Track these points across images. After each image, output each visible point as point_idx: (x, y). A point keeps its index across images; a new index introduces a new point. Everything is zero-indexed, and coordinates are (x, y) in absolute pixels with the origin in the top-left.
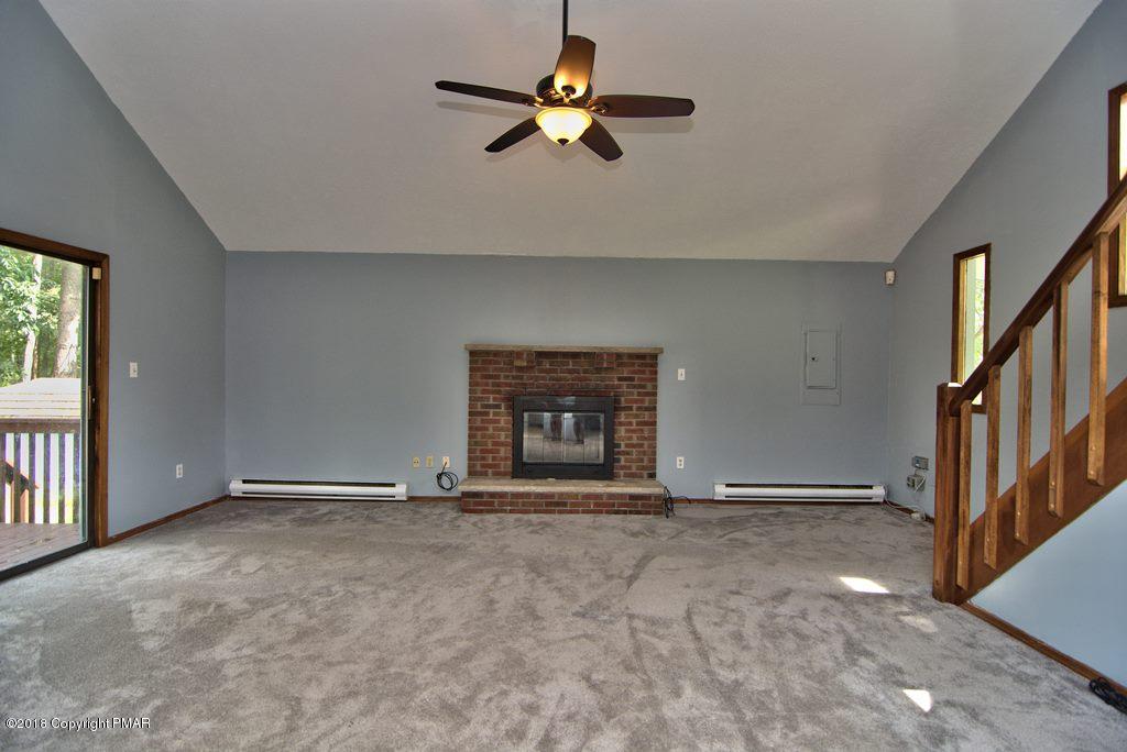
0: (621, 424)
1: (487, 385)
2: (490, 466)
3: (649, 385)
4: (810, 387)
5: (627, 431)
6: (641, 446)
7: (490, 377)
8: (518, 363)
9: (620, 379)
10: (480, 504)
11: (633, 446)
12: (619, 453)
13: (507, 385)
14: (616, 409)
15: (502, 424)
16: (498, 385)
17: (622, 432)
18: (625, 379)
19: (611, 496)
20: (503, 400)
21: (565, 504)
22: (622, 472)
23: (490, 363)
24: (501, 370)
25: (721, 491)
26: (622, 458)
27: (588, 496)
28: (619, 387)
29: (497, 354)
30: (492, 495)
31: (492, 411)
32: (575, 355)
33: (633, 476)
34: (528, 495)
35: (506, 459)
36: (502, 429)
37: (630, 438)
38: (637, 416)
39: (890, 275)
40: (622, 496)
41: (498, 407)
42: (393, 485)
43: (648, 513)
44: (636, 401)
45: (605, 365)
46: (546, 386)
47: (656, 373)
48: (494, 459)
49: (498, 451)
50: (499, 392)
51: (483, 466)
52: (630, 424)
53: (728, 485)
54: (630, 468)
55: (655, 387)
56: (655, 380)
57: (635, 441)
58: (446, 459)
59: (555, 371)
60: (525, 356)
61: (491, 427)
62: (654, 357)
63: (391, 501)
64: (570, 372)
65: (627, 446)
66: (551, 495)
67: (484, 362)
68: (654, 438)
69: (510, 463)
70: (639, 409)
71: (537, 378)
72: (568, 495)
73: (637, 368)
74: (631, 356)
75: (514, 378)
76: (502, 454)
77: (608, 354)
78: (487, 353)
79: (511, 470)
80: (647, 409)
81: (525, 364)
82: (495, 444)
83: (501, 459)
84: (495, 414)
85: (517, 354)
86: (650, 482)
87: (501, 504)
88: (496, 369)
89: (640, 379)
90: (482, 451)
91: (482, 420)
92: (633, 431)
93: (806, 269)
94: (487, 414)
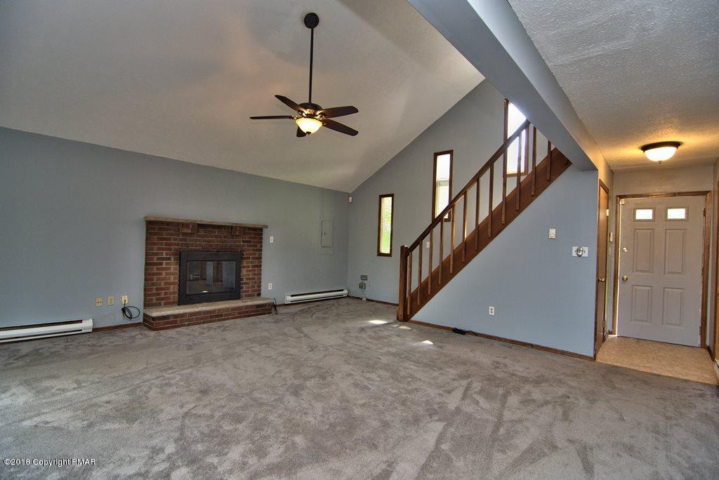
0: (244, 267)
1: (161, 244)
2: (162, 299)
3: (258, 245)
4: (323, 247)
5: (247, 271)
6: (254, 279)
7: (165, 239)
8: (186, 231)
9: (244, 242)
10: (167, 323)
11: (250, 279)
12: (242, 284)
13: (175, 244)
14: (242, 259)
15: (172, 270)
16: (170, 245)
17: (244, 272)
18: (247, 242)
19: (247, 307)
20: (174, 254)
21: (221, 315)
22: (244, 294)
23: (164, 230)
24: (172, 234)
25: (289, 299)
26: (244, 286)
27: (234, 309)
28: (243, 246)
29: (168, 224)
30: (175, 316)
31: (164, 262)
32: (220, 227)
33: (249, 296)
34: (199, 313)
35: (174, 293)
36: (172, 274)
37: (248, 275)
38: (252, 262)
39: (350, 198)
40: (252, 306)
41: (169, 259)
42: (80, 321)
43: (264, 314)
44: (251, 254)
45: (237, 234)
46: (202, 246)
47: (262, 238)
48: (166, 294)
49: (168, 289)
50: (170, 249)
51: (157, 299)
52: (249, 267)
53: (292, 296)
54: (248, 291)
55: (261, 246)
56: (261, 242)
57: (251, 277)
58: (125, 298)
59: (207, 236)
60: (191, 227)
61: (164, 272)
62: (261, 230)
63: (79, 334)
64: (216, 237)
65: (247, 279)
66: (214, 311)
67: (160, 229)
68: (260, 274)
69: (177, 295)
70: (253, 258)
71: (196, 241)
72: (223, 310)
73: (252, 236)
74: (250, 229)
75: (181, 240)
76: (171, 290)
77: (240, 227)
78: (162, 223)
79: (177, 300)
80: (257, 258)
81: (190, 232)
82: (166, 284)
83: (171, 294)
84: (167, 264)
85: (185, 225)
86: (258, 298)
87: (182, 321)
88: (168, 234)
89: (254, 242)
90: (157, 289)
91: (157, 268)
92: (249, 271)
93: (323, 191)
94: (161, 264)
